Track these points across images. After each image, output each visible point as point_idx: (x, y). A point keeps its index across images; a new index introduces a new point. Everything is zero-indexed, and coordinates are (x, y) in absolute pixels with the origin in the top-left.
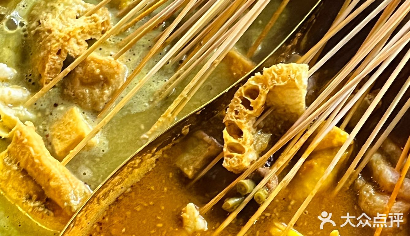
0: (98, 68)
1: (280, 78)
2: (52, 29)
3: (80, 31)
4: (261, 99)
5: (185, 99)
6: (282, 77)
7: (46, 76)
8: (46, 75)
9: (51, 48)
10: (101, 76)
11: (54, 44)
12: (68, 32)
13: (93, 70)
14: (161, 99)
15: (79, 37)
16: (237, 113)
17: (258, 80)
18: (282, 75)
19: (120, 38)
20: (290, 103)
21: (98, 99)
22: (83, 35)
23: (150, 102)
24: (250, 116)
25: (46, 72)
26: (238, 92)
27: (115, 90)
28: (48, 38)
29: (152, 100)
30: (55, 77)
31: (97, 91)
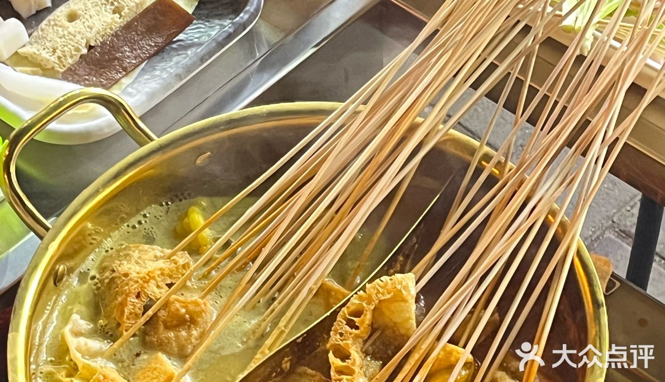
0: (183, 307)
1: (385, 291)
2: (129, 273)
3: (159, 272)
4: (368, 317)
5: (282, 332)
6: (387, 290)
7: (126, 323)
8: (126, 320)
9: (129, 290)
10: (187, 316)
11: (132, 286)
12: (147, 272)
13: (178, 310)
14: (255, 338)
15: (159, 279)
16: (341, 335)
17: (360, 298)
18: (387, 287)
19: (203, 282)
20: (398, 320)
21: (185, 342)
22: (163, 277)
23: (243, 343)
24: (357, 337)
25: (125, 317)
26: (341, 313)
27: (204, 331)
28: (125, 282)
29: (245, 340)
30: (135, 323)
31: (184, 333)
